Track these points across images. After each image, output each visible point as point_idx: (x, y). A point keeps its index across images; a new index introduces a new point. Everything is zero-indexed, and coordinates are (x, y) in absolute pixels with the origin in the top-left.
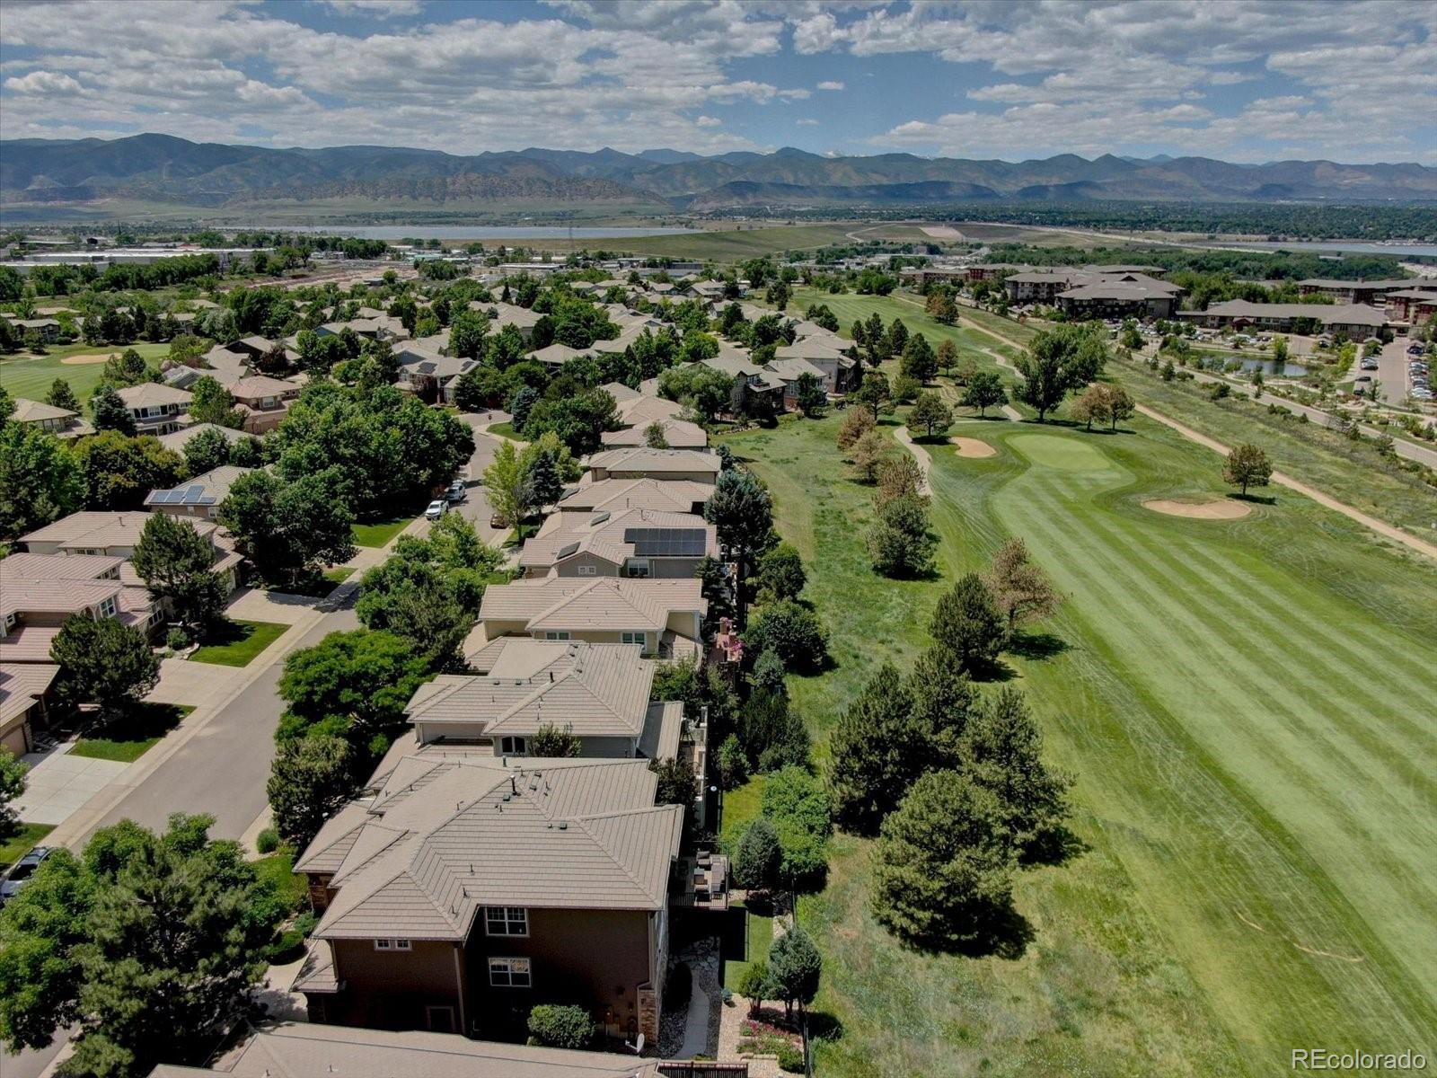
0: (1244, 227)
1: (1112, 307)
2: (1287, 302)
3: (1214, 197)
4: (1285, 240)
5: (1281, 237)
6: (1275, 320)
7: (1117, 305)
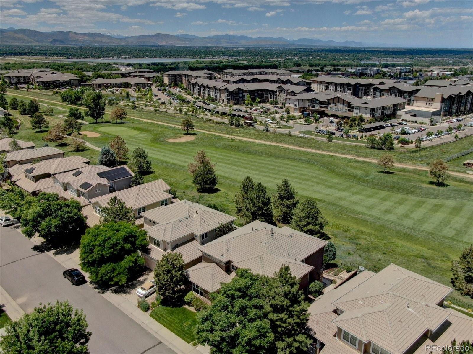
0: (57, 55)
1: (59, 83)
2: (110, 78)
3: (37, 44)
4: (72, 58)
5: (70, 57)
6: (116, 84)
7: (60, 83)
